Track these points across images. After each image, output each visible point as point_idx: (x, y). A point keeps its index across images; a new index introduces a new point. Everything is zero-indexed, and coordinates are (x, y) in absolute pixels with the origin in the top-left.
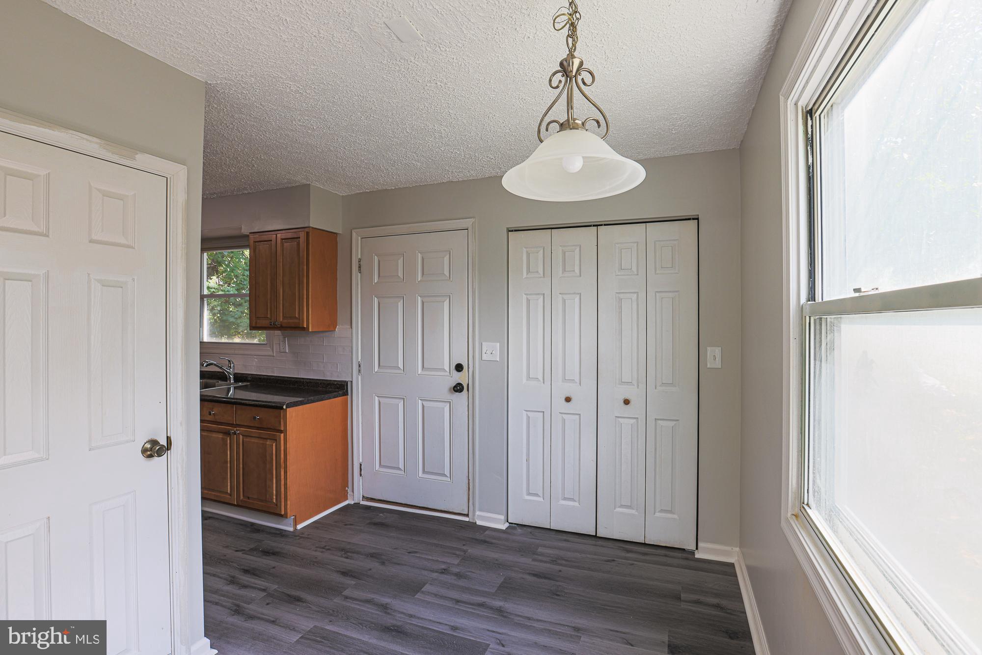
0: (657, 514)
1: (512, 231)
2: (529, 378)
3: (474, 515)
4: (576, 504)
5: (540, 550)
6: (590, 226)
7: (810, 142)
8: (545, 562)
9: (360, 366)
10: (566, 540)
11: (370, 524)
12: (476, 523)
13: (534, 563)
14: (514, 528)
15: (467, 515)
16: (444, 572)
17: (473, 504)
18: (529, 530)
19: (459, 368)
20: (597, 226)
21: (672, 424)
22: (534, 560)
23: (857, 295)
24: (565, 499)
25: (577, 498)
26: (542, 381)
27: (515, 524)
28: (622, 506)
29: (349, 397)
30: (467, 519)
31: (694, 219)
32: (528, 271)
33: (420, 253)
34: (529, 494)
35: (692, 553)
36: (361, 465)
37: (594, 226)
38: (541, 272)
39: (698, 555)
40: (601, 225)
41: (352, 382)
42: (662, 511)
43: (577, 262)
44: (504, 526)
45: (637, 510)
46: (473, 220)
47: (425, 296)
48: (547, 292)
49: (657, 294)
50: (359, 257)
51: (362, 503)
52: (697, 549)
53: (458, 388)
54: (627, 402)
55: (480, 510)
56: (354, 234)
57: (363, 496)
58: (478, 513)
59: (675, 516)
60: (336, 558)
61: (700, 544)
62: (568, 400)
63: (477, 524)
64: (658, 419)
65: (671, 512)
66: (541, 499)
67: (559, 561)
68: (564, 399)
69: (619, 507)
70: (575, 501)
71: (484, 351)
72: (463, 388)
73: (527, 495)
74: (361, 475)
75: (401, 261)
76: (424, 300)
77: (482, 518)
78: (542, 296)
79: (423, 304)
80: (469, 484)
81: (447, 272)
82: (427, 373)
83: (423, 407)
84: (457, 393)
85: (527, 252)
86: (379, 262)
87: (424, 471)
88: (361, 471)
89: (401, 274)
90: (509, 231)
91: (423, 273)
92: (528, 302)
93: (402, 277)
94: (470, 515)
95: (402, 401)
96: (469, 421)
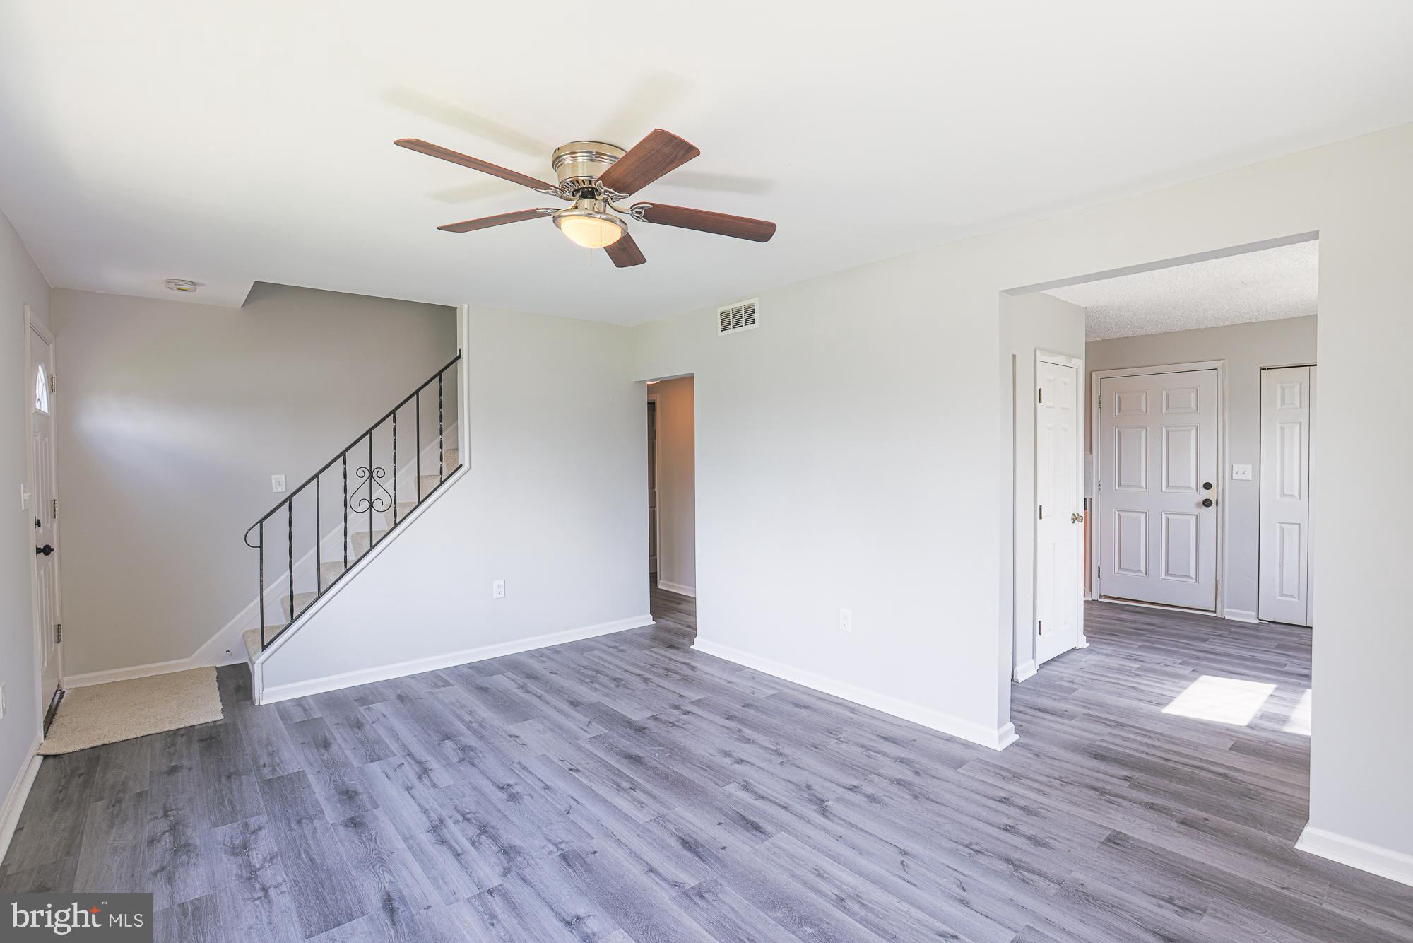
1: (1265, 369)
2: (1283, 494)
3: (1223, 611)
9: (1098, 485)
12: (1223, 617)
14: (1263, 623)
15: (1215, 612)
17: (1222, 603)
19: (1207, 486)
26: (1297, 497)
27: (1266, 621)
30: (1215, 615)
32: (1283, 402)
33: (1165, 391)
34: (1283, 595)
36: (1099, 568)
38: (1297, 403)
41: (1091, 499)
44: (1257, 622)
46: (1222, 362)
47: (1169, 427)
48: (1305, 421)
50: (1099, 394)
51: (1100, 600)
53: (1207, 503)
55: (1229, 607)
56: (1094, 375)
57: (1101, 595)
58: (1226, 610)
63: (1227, 619)
66: (1296, 600)
71: (1234, 472)
72: (1211, 503)
73: (1281, 596)
74: (1099, 576)
75: (1143, 398)
76: (1169, 429)
77: (1230, 614)
78: (1298, 426)
79: (1168, 433)
80: (1216, 584)
81: (1193, 406)
82: (1171, 491)
83: (1167, 519)
84: (1205, 508)
85: (1282, 387)
86: (1120, 399)
87: (1167, 573)
88: (1099, 573)
89: (1143, 408)
90: (1262, 369)
91: (1168, 407)
92: (1283, 429)
93: (1145, 410)
94: (1218, 611)
95: (1144, 514)
96: (1217, 531)
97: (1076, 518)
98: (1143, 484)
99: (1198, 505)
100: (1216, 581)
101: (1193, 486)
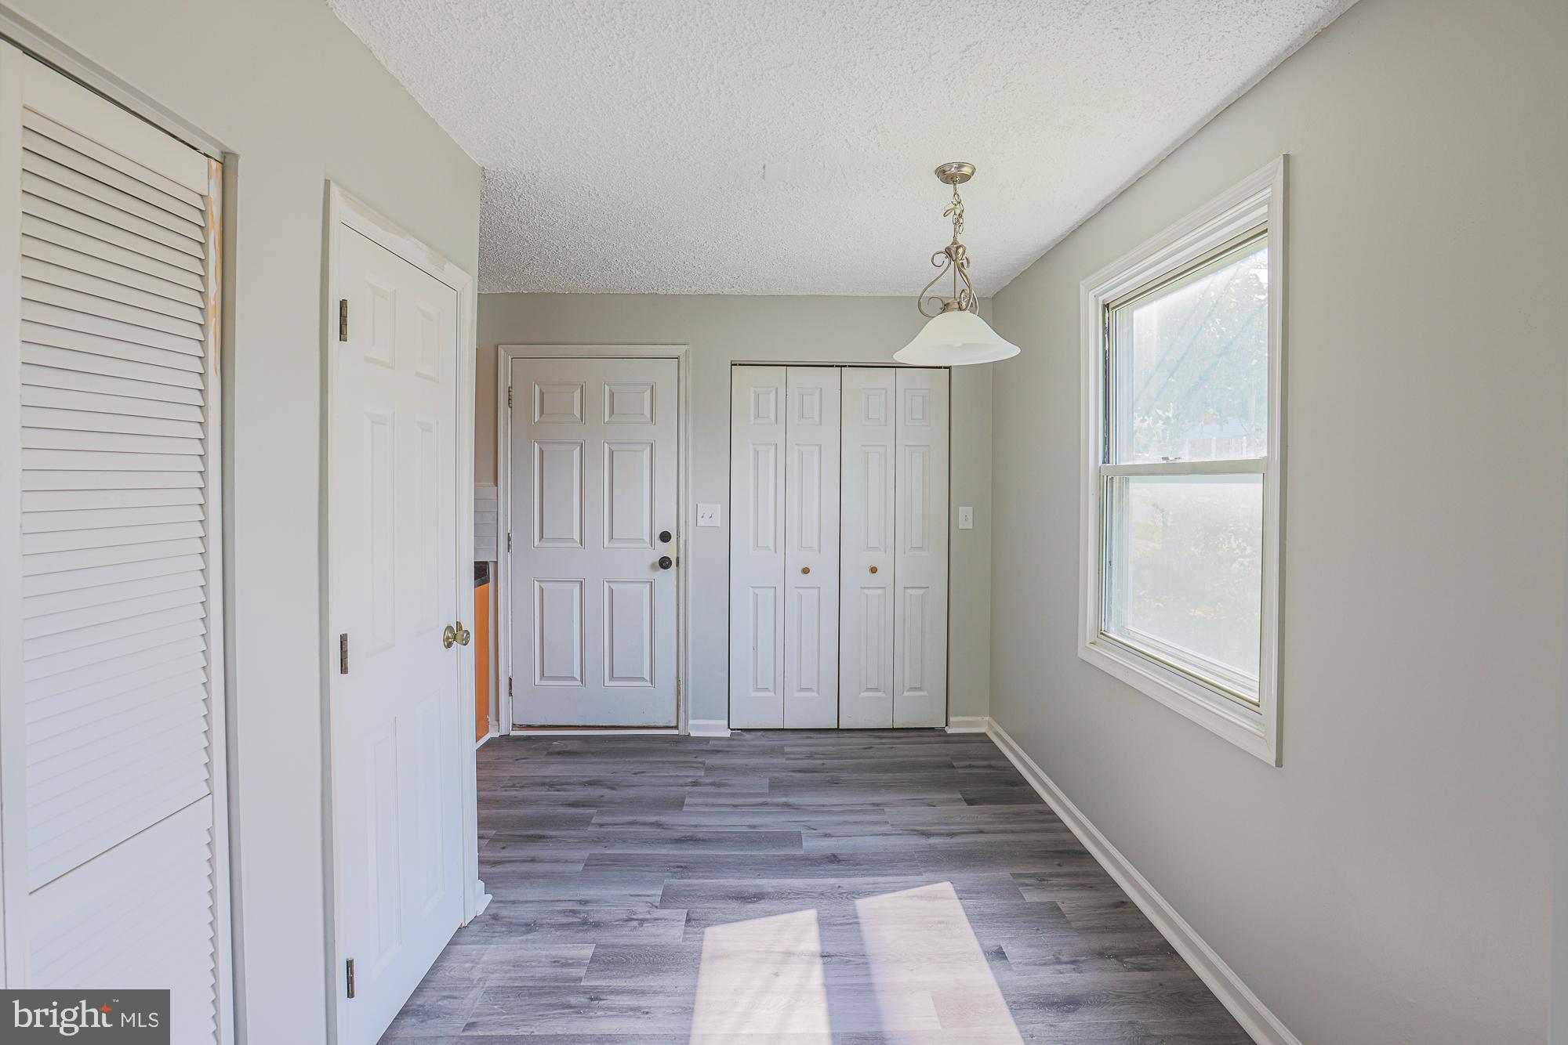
0: (906, 694)
1: (736, 365)
2: (757, 546)
3: (686, 725)
4: (815, 694)
5: (787, 749)
6: (833, 366)
7: (1106, 330)
8: (802, 759)
9: (509, 539)
10: (807, 738)
11: (548, 754)
12: (689, 735)
13: (787, 762)
14: (738, 734)
15: (676, 727)
16: (695, 784)
17: (686, 712)
18: (759, 733)
19: (665, 537)
20: (841, 366)
21: (921, 591)
22: (787, 759)
23: (1165, 462)
24: (802, 690)
25: (815, 688)
26: (773, 549)
27: (738, 729)
28: (868, 690)
29: (491, 584)
30: (676, 732)
31: (945, 368)
32: (757, 415)
33: (608, 385)
34: (757, 689)
35: (942, 730)
36: (510, 679)
37: (837, 366)
38: (773, 418)
39: (949, 731)
40: (845, 366)
41: (496, 563)
42: (912, 689)
43: (817, 408)
44: (727, 734)
45: (884, 692)
46: (685, 347)
47: (614, 443)
48: (781, 444)
49: (907, 448)
50: (510, 384)
51: (513, 733)
52: (947, 725)
53: (664, 563)
54: (874, 570)
55: (694, 718)
56: (501, 352)
57: (514, 725)
58: (691, 722)
59: (925, 693)
60: (543, 793)
61: (952, 719)
62: (806, 571)
63: (692, 735)
64: (907, 588)
65: (920, 689)
66: (772, 694)
67: (816, 756)
68: (800, 569)
69: (865, 691)
70: (813, 691)
71: (700, 515)
72: (671, 563)
73: (754, 691)
74: (511, 694)
75: (577, 395)
76: (614, 448)
77: (697, 727)
78: (773, 448)
79: (612, 453)
80: (678, 686)
81: (647, 412)
82: (616, 545)
83: (611, 591)
84: (662, 570)
85: (755, 392)
86: (542, 394)
87: (612, 677)
88: (511, 688)
89: (577, 412)
90: (732, 365)
91: (612, 412)
92: (757, 453)
93: (579, 416)
94: (680, 727)
95: (578, 585)
96: (678, 605)
97: (454, 636)
98: (577, 537)
99: (653, 566)
100: (678, 681)
101: (647, 538)
